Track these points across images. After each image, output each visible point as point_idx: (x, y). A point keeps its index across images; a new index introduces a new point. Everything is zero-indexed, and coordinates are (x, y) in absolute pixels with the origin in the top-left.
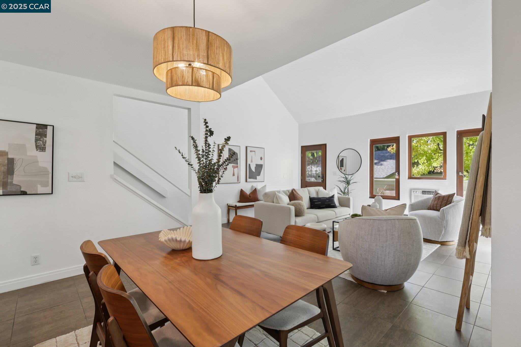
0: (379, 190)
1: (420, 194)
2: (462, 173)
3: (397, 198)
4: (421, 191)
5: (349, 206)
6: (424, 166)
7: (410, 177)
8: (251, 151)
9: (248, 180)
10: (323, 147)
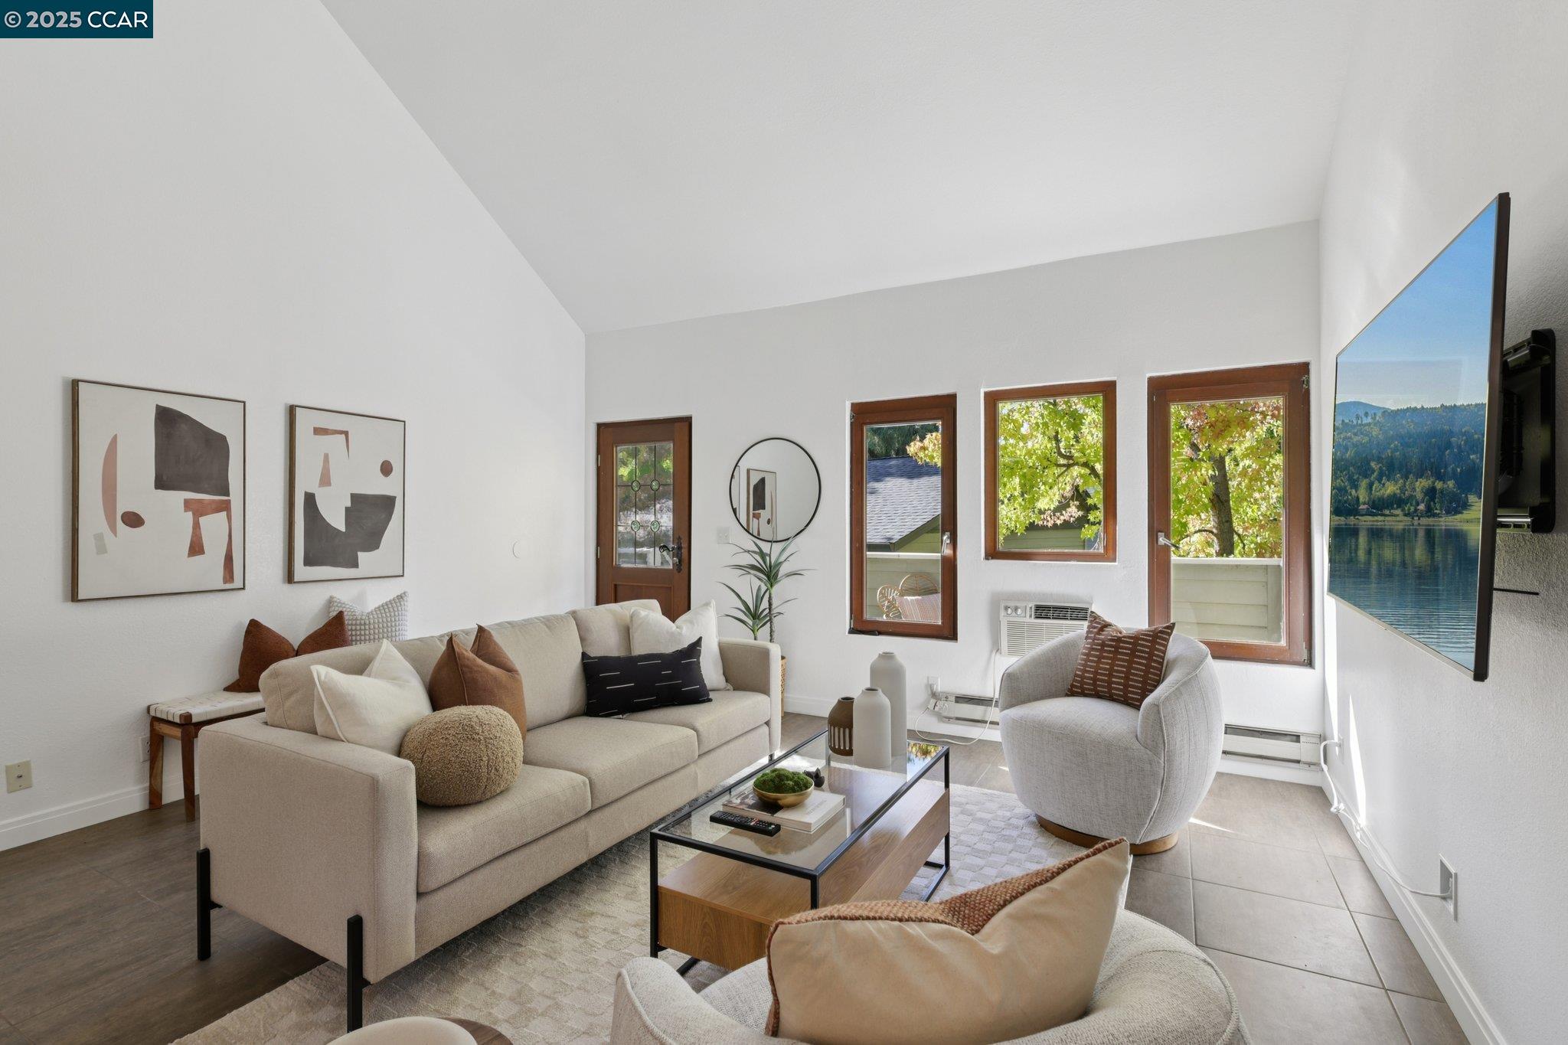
0: (881, 592)
1: (1027, 619)
2: (1167, 536)
3: (946, 633)
4: (1032, 605)
5: (764, 689)
6: (1012, 509)
7: (993, 553)
8: (318, 431)
9: (301, 571)
10: (679, 430)
